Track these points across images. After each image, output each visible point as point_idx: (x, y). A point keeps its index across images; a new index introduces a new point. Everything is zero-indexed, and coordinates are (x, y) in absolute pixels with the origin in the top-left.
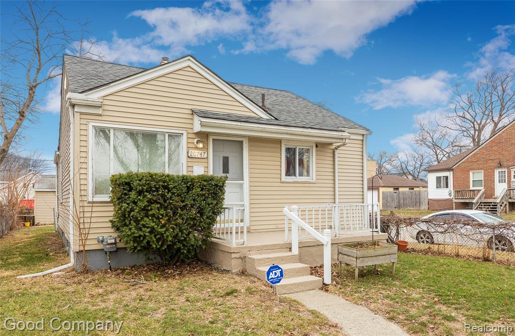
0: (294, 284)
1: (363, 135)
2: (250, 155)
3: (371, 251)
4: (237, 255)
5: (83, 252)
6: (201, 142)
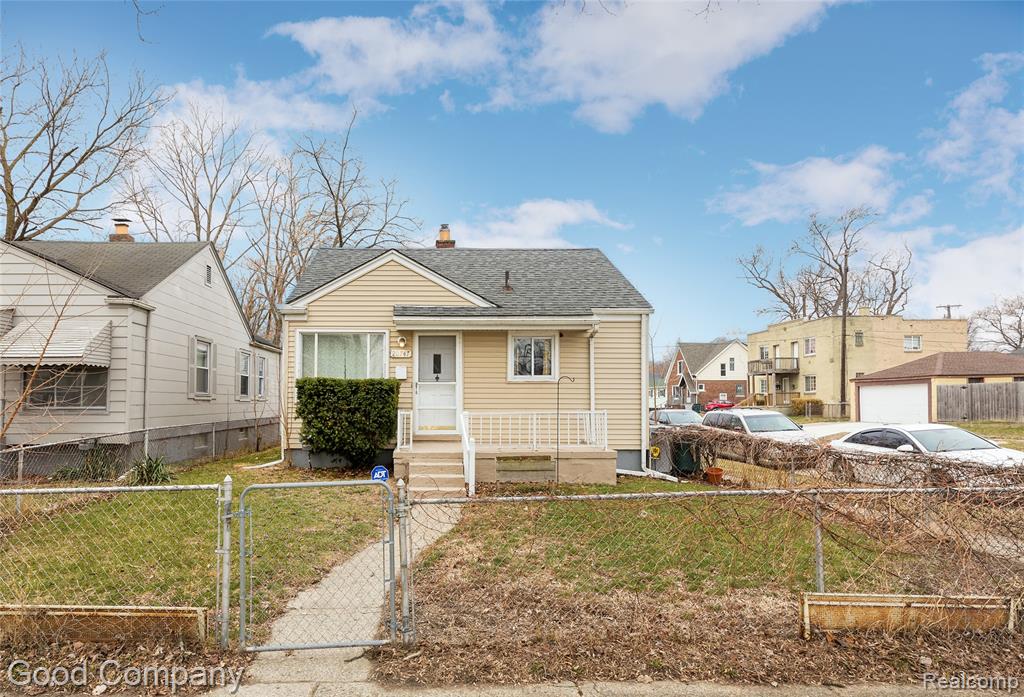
1: (640, 315)
2: (464, 352)
3: (515, 465)
4: (400, 461)
5: (289, 450)
6: (402, 340)
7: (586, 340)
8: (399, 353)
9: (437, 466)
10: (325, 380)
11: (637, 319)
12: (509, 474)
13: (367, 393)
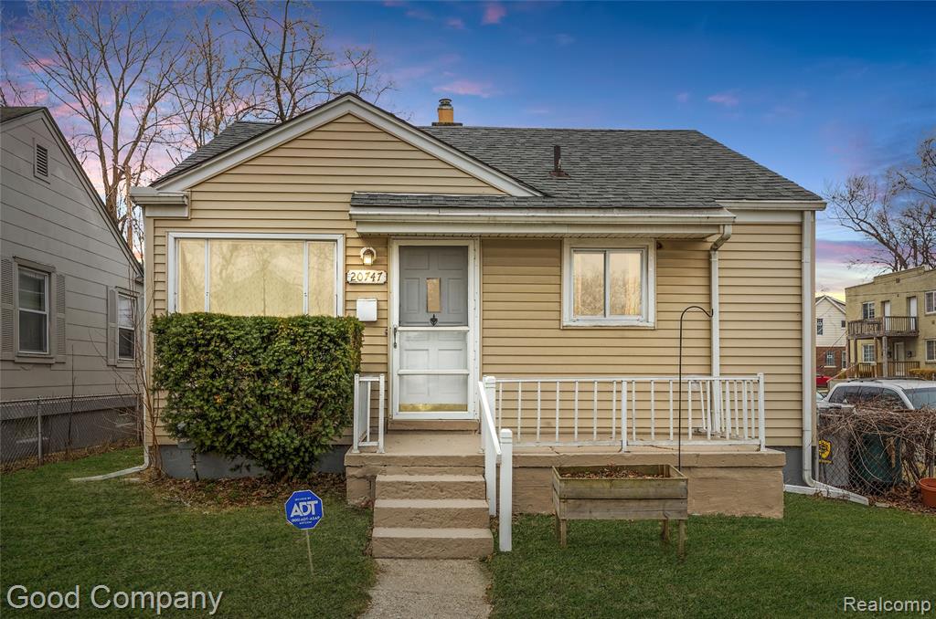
0: (416, 539)
1: (802, 212)
2: (483, 274)
3: (601, 486)
4: (356, 472)
5: (158, 449)
6: (369, 253)
7: (703, 256)
8: (362, 275)
9: (432, 484)
10: (210, 317)
11: (795, 219)
12: (589, 505)
13: (294, 343)
